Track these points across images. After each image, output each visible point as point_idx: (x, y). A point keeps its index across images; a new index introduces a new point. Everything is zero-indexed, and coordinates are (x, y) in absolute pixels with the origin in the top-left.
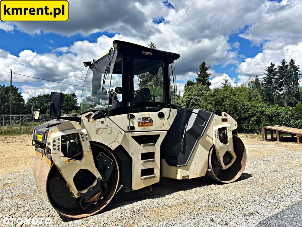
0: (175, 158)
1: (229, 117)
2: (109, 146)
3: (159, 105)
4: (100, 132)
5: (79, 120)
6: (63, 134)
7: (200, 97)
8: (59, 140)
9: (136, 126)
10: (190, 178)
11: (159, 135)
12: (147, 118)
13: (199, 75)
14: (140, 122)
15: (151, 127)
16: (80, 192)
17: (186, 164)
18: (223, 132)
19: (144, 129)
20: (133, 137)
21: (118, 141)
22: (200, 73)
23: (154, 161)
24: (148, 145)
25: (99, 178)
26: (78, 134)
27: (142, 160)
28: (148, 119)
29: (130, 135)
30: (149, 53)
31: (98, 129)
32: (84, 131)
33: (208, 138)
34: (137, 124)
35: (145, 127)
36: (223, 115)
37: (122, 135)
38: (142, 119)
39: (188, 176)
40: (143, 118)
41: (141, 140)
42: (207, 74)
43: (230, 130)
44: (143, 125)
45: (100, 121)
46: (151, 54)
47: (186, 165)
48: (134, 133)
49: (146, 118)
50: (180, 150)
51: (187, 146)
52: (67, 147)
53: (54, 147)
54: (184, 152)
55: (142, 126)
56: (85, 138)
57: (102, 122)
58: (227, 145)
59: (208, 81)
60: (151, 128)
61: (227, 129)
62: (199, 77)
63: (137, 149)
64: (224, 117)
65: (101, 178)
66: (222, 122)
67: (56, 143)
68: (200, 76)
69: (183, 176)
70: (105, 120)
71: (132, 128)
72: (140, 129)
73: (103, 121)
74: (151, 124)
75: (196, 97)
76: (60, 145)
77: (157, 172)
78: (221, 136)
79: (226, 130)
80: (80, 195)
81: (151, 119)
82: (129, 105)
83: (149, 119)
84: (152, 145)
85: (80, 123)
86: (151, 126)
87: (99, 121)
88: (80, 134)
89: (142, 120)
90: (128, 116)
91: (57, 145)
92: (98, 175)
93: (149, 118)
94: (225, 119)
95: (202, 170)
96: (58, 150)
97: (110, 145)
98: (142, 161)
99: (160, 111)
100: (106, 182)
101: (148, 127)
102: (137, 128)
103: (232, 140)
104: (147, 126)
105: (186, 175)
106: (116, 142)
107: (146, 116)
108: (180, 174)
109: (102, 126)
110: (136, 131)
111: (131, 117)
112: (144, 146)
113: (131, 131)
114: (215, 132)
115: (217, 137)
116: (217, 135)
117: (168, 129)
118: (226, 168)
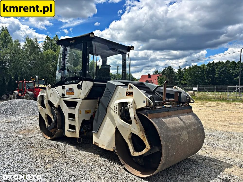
2: (54, 104)
3: (78, 79)
4: (51, 96)
8: (39, 97)
9: (65, 94)
10: (99, 146)
16: (48, 125)
17: (97, 132)
20: (64, 101)
23: (75, 120)
29: (63, 99)
30: (73, 41)
31: (51, 94)
35: (70, 95)
37: (59, 99)
39: (98, 144)
40: (69, 89)
46: (75, 41)
49: (70, 88)
51: (99, 116)
54: (97, 121)
55: (68, 94)
58: (131, 125)
60: (73, 96)
63: (66, 110)
64: (129, 90)
66: (126, 96)
70: (53, 89)
76: (39, 100)
77: (77, 130)
79: (128, 106)
81: (73, 89)
83: (72, 89)
84: (74, 109)
85: (46, 90)
88: (44, 96)
89: (68, 90)
92: (53, 120)
93: (72, 88)
94: (130, 93)
99: (79, 84)
102: (66, 96)
104: (71, 94)
105: (96, 142)
106: (56, 103)
107: (71, 88)
108: (93, 139)
109: (52, 92)
110: (65, 97)
111: (63, 88)
112: (69, 108)
113: (63, 97)
114: (115, 106)
115: (117, 113)
116: (117, 110)
117: (83, 98)
118: (134, 155)
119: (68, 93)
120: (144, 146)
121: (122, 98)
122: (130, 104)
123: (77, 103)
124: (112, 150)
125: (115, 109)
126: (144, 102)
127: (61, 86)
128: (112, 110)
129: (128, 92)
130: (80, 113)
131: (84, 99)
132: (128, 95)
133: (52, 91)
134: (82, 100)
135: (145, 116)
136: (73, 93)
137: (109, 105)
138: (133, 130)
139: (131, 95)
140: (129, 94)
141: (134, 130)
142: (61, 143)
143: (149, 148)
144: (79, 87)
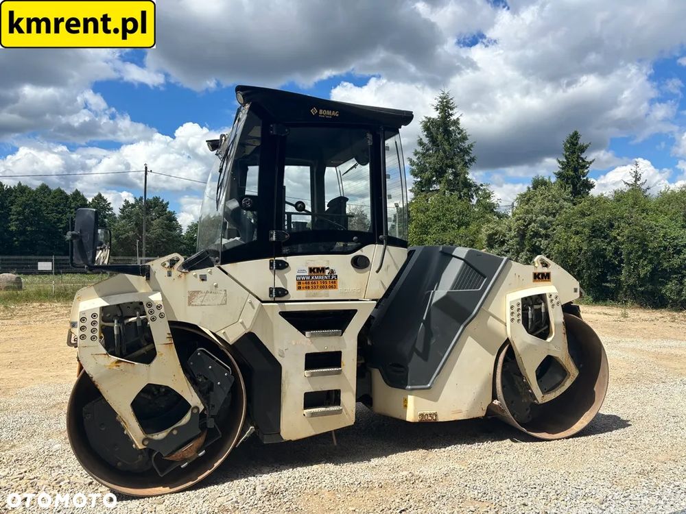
0: (402, 369)
1: (555, 269)
3: (355, 238)
4: (197, 301)
5: (145, 272)
6: (105, 304)
7: (554, 216)
8: (95, 316)
9: (292, 287)
10: (440, 419)
11: (355, 311)
12: (323, 270)
13: (562, 165)
14: (303, 278)
15: (331, 291)
16: (150, 436)
17: (429, 385)
18: (536, 307)
19: (314, 296)
21: (242, 323)
22: (566, 158)
23: (339, 373)
24: (324, 335)
25: (197, 408)
26: (141, 303)
27: (307, 368)
28: (324, 272)
29: (275, 308)
30: (329, 113)
31: (192, 295)
32: (156, 298)
33: (491, 321)
34: (296, 282)
35: (316, 291)
36: (536, 265)
37: (254, 308)
38: (307, 271)
39: (436, 416)
40: (311, 270)
41: (303, 321)
42: (584, 161)
43: (555, 302)
44: (310, 285)
45: (198, 276)
46: (336, 114)
47: (430, 388)
48: (286, 304)
49: (318, 269)
50: (414, 349)
51: (433, 341)
52: (115, 333)
53: (82, 333)
54: (425, 355)
55: (307, 288)
56: (157, 313)
57: (203, 278)
58: (549, 340)
59: (585, 178)
60: (332, 294)
61: (548, 299)
62: (562, 169)
63: (294, 344)
64: (541, 270)
65: (202, 408)
66: (534, 281)
67: (88, 324)
68: (565, 166)
69: (422, 415)
70: (210, 273)
71: (279, 294)
72: (303, 294)
73: (205, 275)
74: (331, 284)
75: (543, 217)
76: (97, 327)
77: (349, 401)
78: (530, 317)
79: (545, 302)
80: (146, 443)
81: (332, 272)
82: (274, 238)
83: (327, 271)
84: (335, 335)
85: (148, 279)
86: (331, 287)
87: (195, 276)
88: (145, 304)
89: (307, 274)
90: (271, 264)
91: (90, 327)
92: (193, 399)
93: (328, 268)
94: (543, 274)
95: (477, 401)
96: (93, 338)
97: (223, 331)
98: (307, 373)
99: (358, 253)
100: (212, 417)
101: (323, 291)
102: (294, 293)
103: (562, 330)
104: (322, 287)
105: (429, 412)
106: (238, 324)
107: (320, 265)
108: (414, 408)
109: (203, 286)
110: (291, 299)
111: (279, 266)
112: (311, 336)
113: (277, 299)
114: (512, 307)
115: (518, 320)
116: (518, 315)
117: (380, 296)
118: (546, 401)
119: (305, 284)
121: (523, 287)
122: (553, 297)
124: (481, 414)
125: (512, 313)
126: (576, 290)
127: (266, 262)
128: (491, 317)
129: (539, 274)
132: (539, 278)
133: (204, 280)
134: (375, 302)
136: (335, 283)
137: (486, 307)
139: (545, 279)
140: (540, 276)
141: (556, 349)
143: (576, 375)
144: (360, 264)
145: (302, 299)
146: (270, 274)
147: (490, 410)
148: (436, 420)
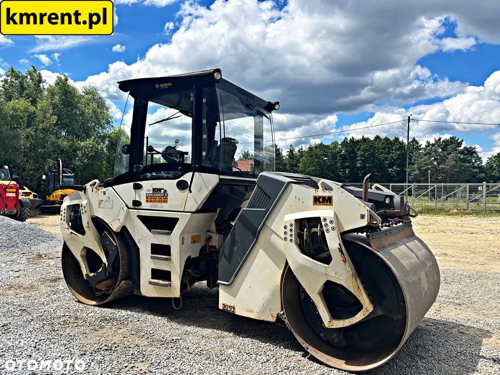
2: (110, 225)
3: (180, 168)
4: (102, 206)
5: (85, 189)
6: (69, 204)
8: (65, 210)
9: (143, 200)
10: (238, 312)
11: (177, 219)
14: (150, 195)
15: (164, 204)
16: (88, 273)
17: (230, 283)
19: (155, 206)
20: (139, 217)
21: (119, 220)
23: (170, 260)
27: (152, 253)
28: (161, 191)
29: (135, 213)
30: (166, 85)
31: (101, 201)
32: (85, 202)
33: (274, 238)
34: (145, 197)
35: (156, 204)
36: (320, 188)
37: (125, 211)
38: (152, 190)
39: (234, 309)
40: (154, 190)
41: (152, 223)
43: (330, 226)
44: (153, 200)
45: (102, 192)
46: (170, 84)
48: (140, 210)
49: (157, 189)
51: (236, 248)
54: (229, 259)
55: (151, 201)
56: (84, 211)
58: (329, 265)
60: (165, 206)
63: (145, 236)
64: (322, 193)
65: (107, 264)
67: (63, 213)
69: (224, 305)
70: (107, 190)
72: (149, 205)
73: (105, 192)
74: (164, 200)
76: (65, 215)
77: (176, 280)
78: (305, 238)
80: (87, 276)
81: (165, 191)
83: (162, 191)
85: (84, 193)
86: (164, 202)
88: (80, 205)
89: (151, 192)
90: (134, 186)
91: (63, 215)
92: (104, 260)
93: (163, 189)
94: (324, 198)
96: (64, 220)
97: (111, 223)
98: (152, 256)
99: (182, 178)
101: (159, 204)
102: (145, 205)
104: (159, 202)
105: (229, 304)
106: (117, 221)
107: (159, 187)
108: (220, 298)
109: (104, 198)
110: (143, 208)
111: (137, 187)
112: (154, 233)
113: (136, 207)
114: (285, 227)
115: (291, 240)
116: (291, 235)
117: (194, 210)
118: (333, 327)
119: (149, 199)
120: (358, 307)
121: (302, 210)
122: (328, 222)
123: (176, 220)
124: (272, 319)
125: (285, 233)
126: (363, 217)
127: (131, 184)
128: (274, 234)
129: (320, 197)
130: (183, 243)
131: (197, 212)
132: (320, 202)
133: (104, 194)
134: (190, 214)
135: (364, 245)
136: (166, 199)
137: (268, 224)
138: (334, 275)
139: (327, 202)
140: (321, 200)
141: (337, 276)
142: (129, 313)
143: (371, 309)
144: (182, 186)
145: (149, 209)
146: (133, 191)
147: (279, 319)
148: (233, 312)
